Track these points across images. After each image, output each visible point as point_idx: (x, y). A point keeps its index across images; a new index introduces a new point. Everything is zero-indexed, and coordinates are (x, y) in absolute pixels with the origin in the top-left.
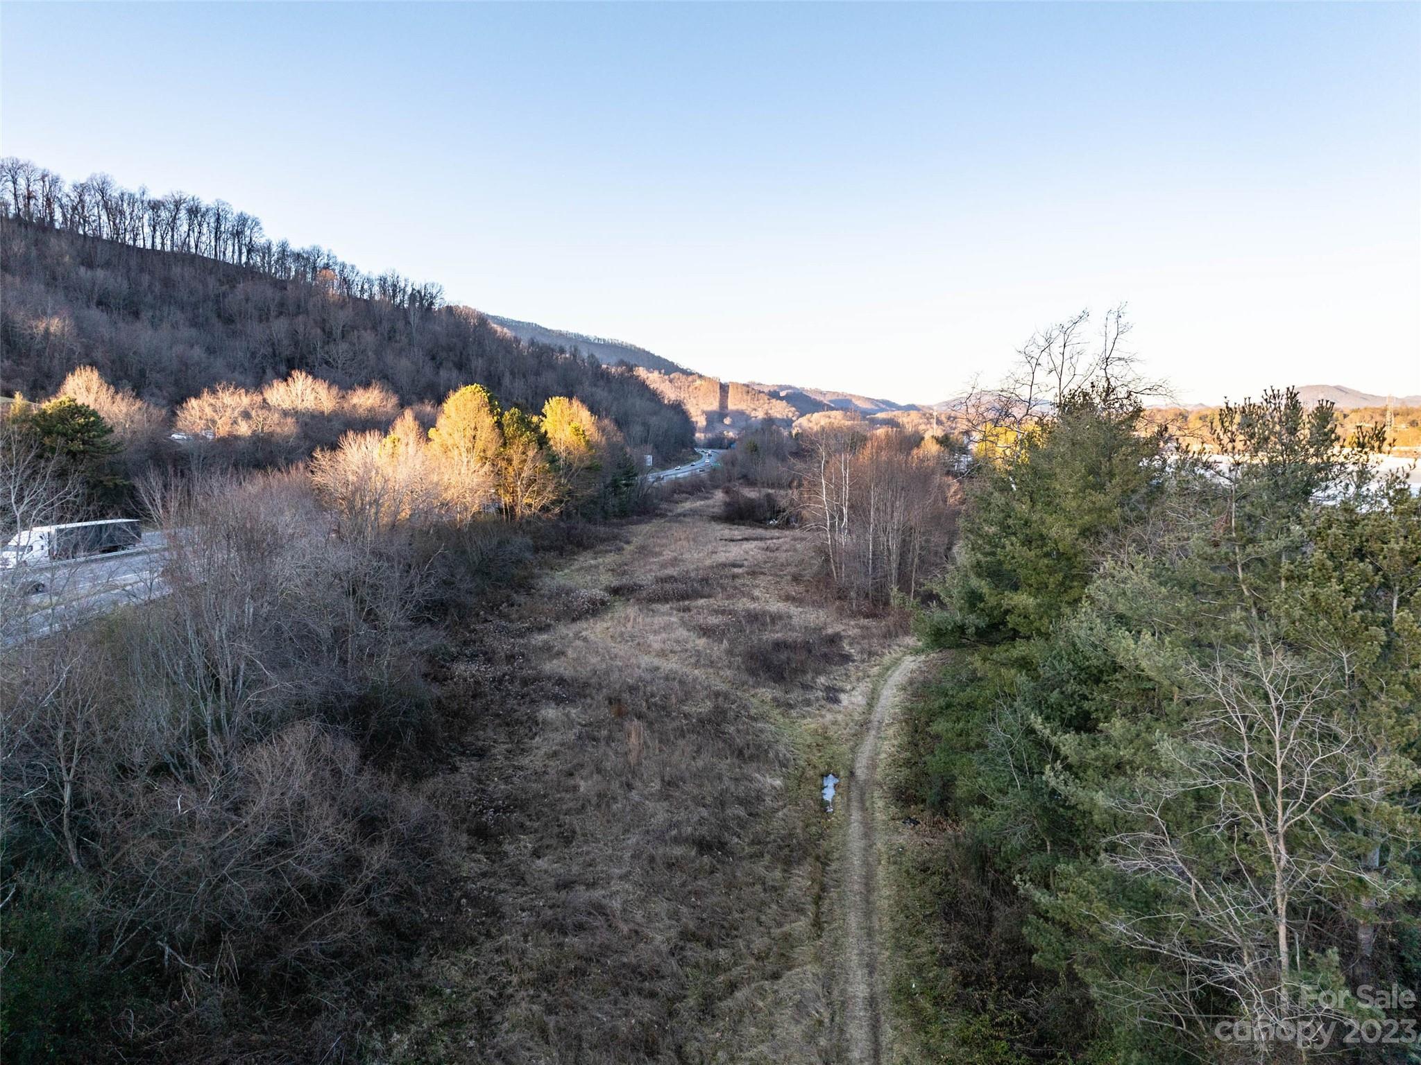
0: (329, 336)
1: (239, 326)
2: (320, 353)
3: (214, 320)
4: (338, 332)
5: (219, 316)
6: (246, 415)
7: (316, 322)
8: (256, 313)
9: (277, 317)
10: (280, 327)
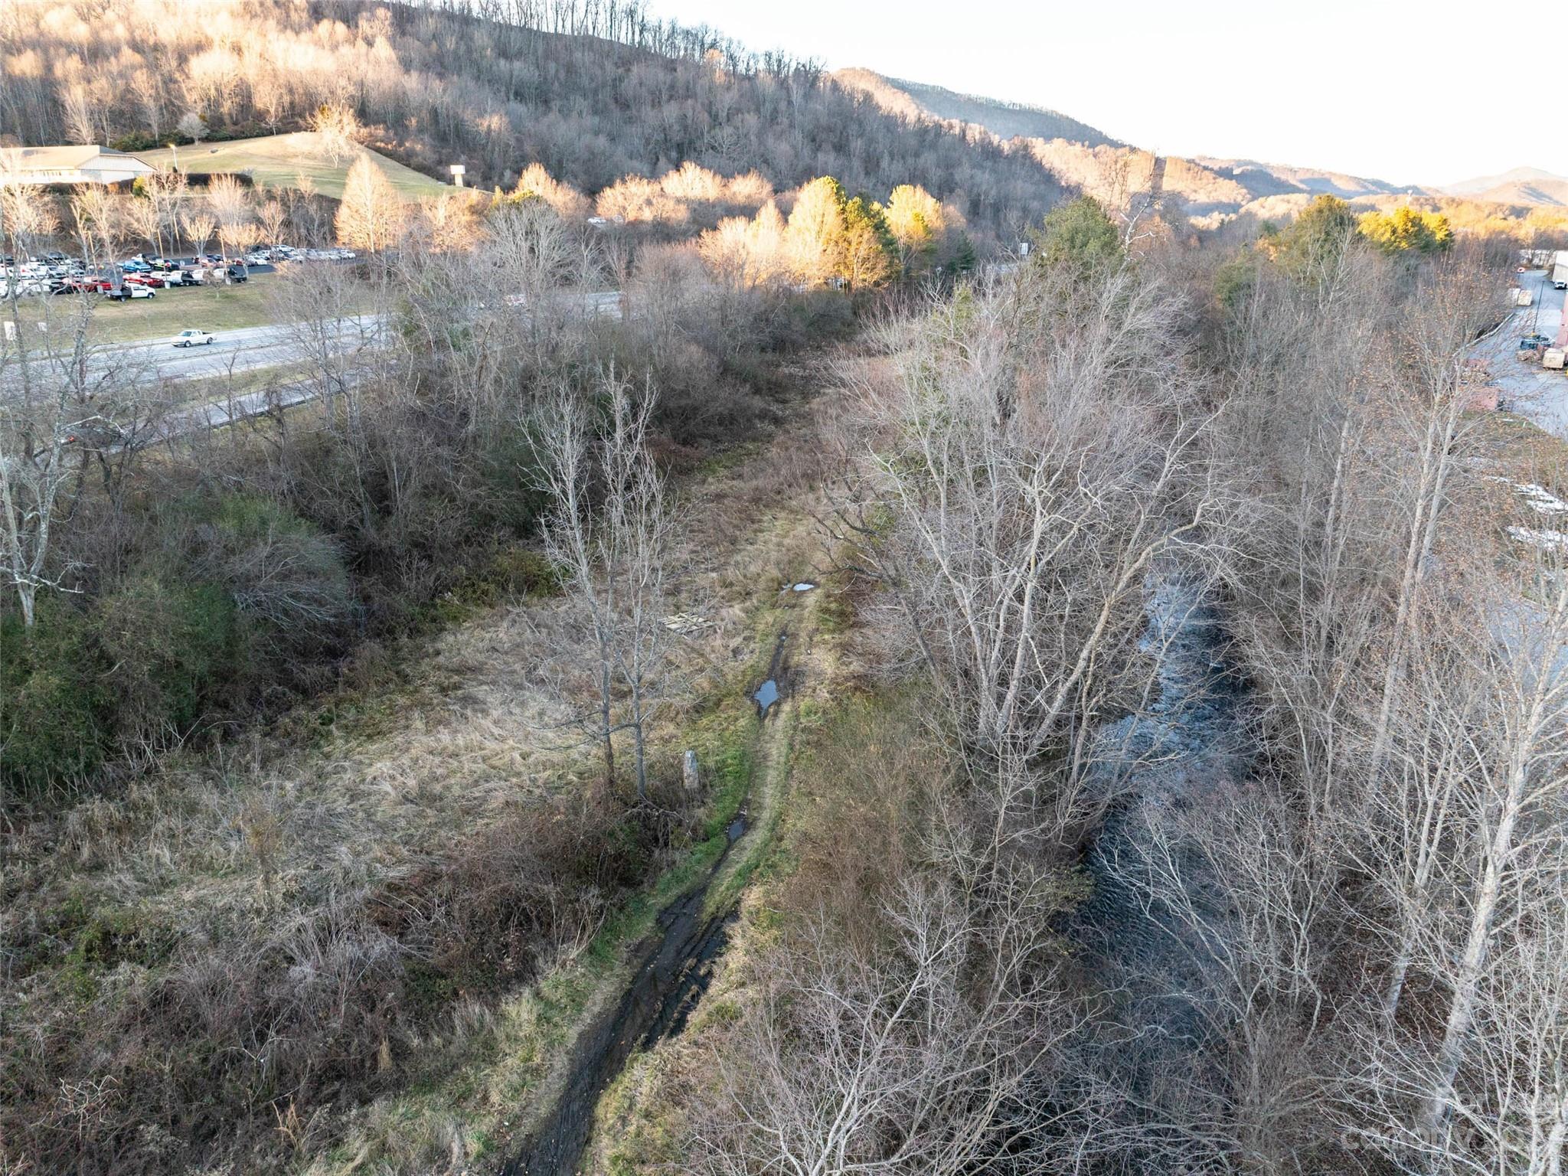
0: (714, 117)
1: (634, 111)
2: (707, 138)
3: (612, 106)
4: (723, 115)
5: (616, 101)
6: (649, 203)
7: (703, 104)
8: (649, 98)
9: (669, 100)
10: (671, 112)
